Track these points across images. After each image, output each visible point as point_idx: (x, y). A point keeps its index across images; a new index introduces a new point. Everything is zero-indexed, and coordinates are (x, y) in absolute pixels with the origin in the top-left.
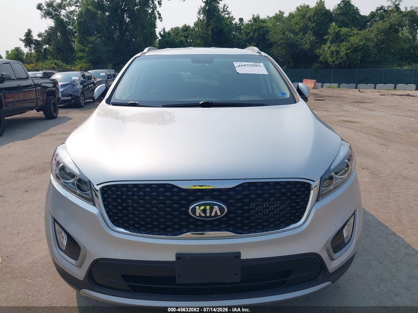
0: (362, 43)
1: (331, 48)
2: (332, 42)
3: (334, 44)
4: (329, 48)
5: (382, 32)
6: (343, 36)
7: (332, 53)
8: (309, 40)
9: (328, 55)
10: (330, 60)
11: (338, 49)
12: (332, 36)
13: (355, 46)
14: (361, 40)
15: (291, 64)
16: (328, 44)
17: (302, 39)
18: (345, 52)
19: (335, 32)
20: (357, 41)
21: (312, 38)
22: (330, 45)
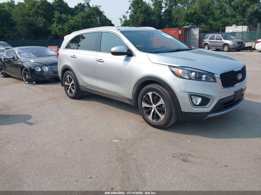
0: (76, 24)
1: (58, 26)
2: (58, 23)
3: (59, 24)
4: (57, 26)
5: (84, 18)
6: (64, 19)
7: (60, 29)
8: (42, 21)
9: (57, 31)
10: (59, 34)
11: (63, 27)
12: (57, 19)
13: (73, 25)
14: (75, 22)
15: (32, 37)
16: (55, 24)
17: (37, 20)
18: (68, 29)
19: (58, 16)
20: (73, 22)
21: (44, 20)
22: (56, 25)
